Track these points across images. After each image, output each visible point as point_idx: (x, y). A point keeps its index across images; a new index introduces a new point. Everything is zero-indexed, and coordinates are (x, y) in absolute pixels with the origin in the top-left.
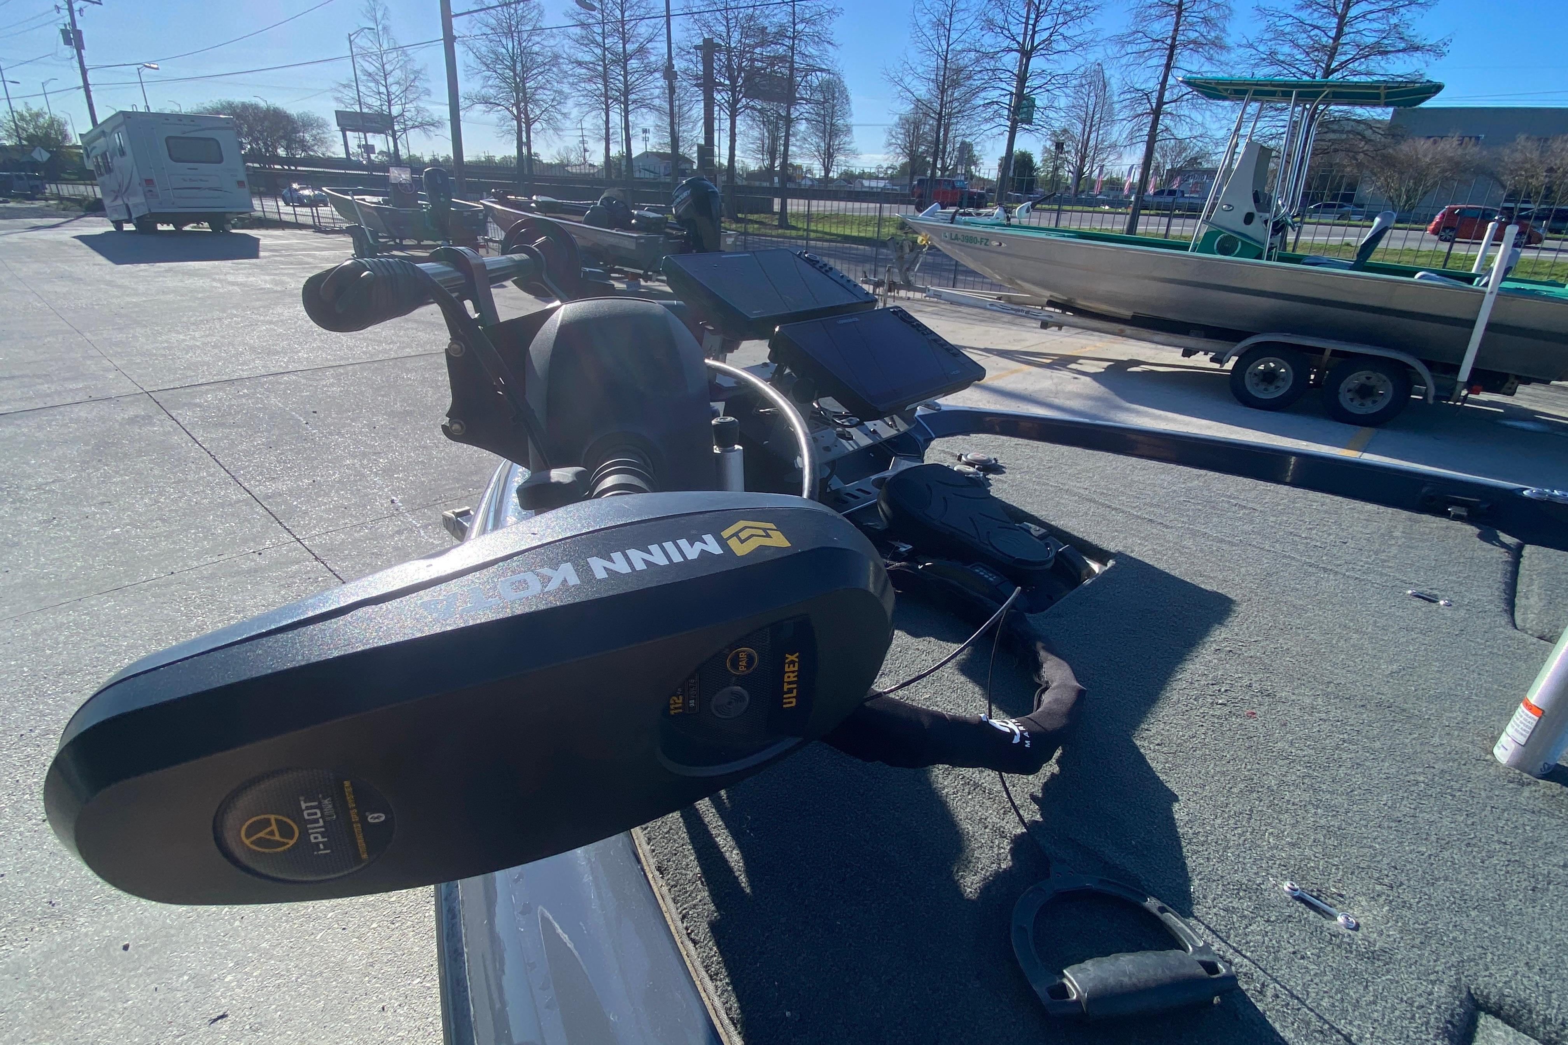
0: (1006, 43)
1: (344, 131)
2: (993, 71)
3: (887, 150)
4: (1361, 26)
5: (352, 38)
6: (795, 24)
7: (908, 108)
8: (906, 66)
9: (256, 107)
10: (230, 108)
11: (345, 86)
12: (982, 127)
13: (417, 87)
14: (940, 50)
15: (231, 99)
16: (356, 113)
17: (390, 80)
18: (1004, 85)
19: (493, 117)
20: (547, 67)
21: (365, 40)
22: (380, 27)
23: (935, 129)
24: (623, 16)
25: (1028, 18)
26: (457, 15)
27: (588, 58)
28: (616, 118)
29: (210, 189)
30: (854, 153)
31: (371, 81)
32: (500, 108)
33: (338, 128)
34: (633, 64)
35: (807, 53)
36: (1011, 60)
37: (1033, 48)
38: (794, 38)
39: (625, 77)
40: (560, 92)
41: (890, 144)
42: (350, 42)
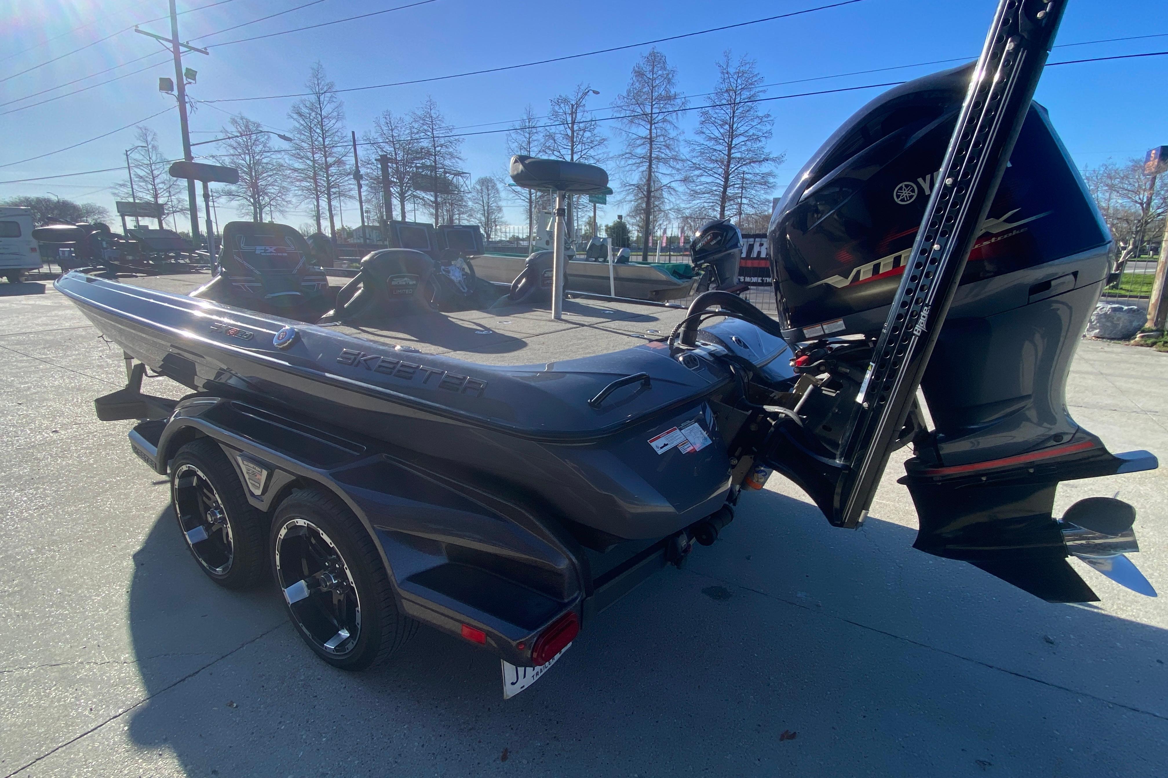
1: (123, 216)
4: (740, 149)
5: (128, 153)
6: (435, 148)
9: (48, 201)
10: (27, 201)
11: (121, 185)
13: (178, 185)
15: (28, 195)
16: (129, 203)
17: (157, 181)
19: (235, 203)
20: (274, 172)
21: (138, 155)
22: (150, 147)
24: (324, 142)
26: (194, 145)
27: (301, 166)
28: (324, 203)
29: (9, 254)
30: (505, 224)
31: (143, 182)
32: (240, 198)
33: (118, 214)
34: (333, 170)
38: (435, 155)
39: (327, 178)
40: (283, 188)
42: (127, 155)
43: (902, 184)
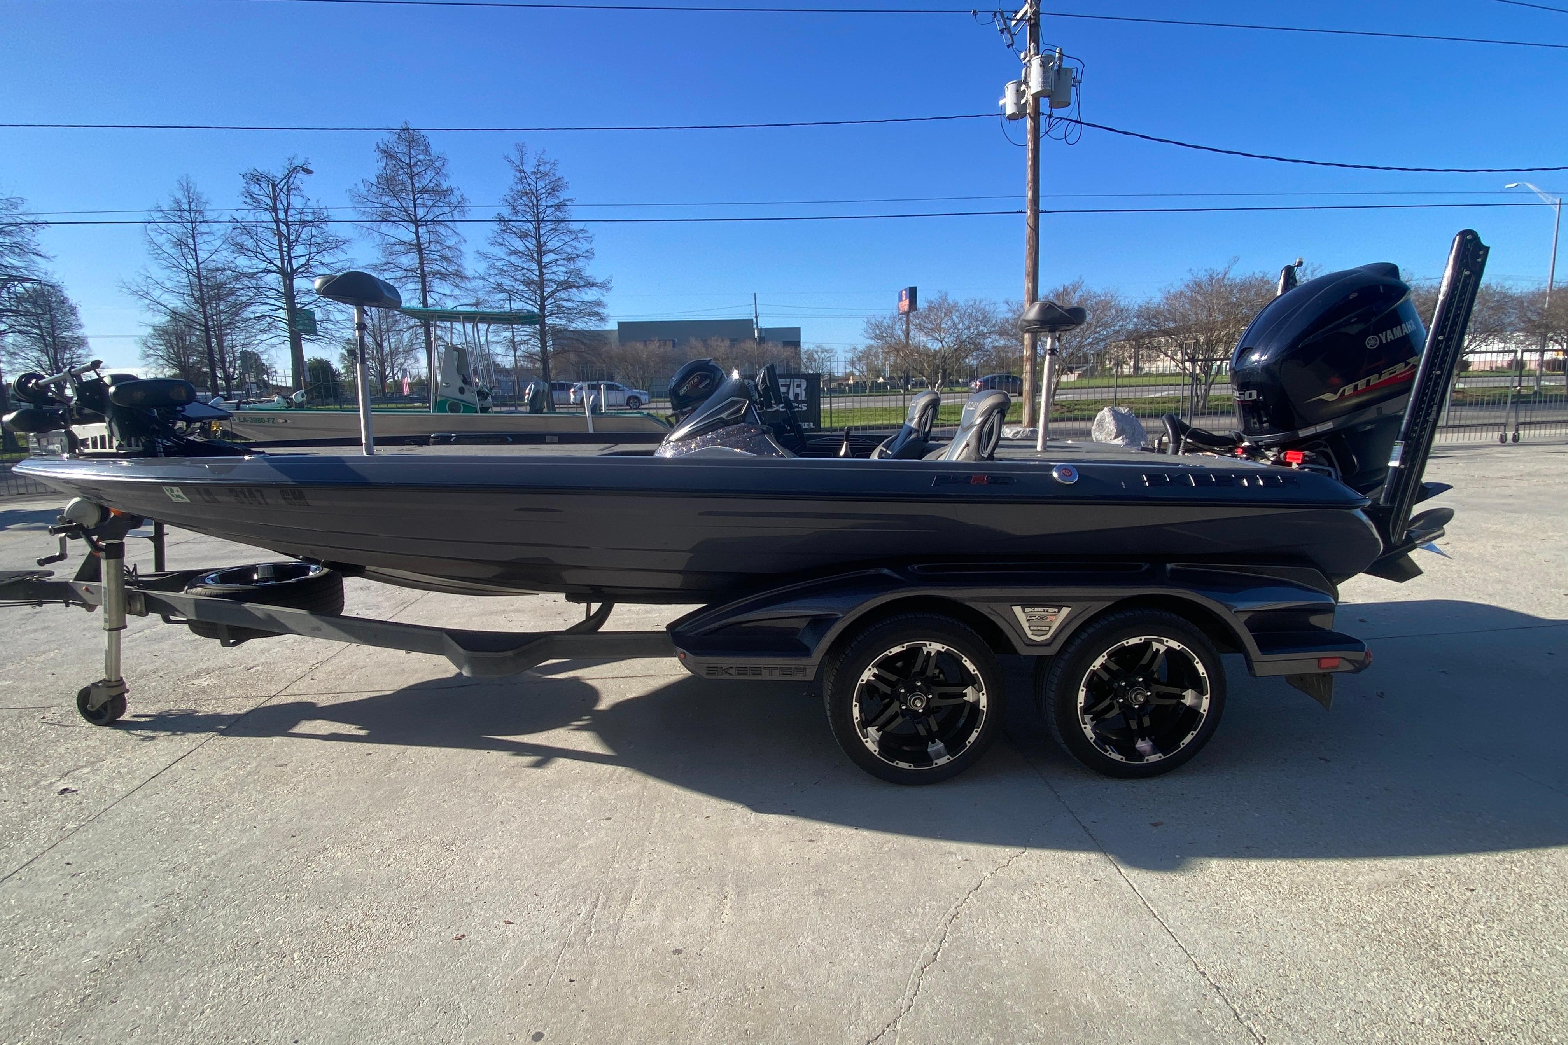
0: (263, 265)
2: (257, 289)
3: (144, 362)
4: (555, 269)
7: (164, 320)
8: (149, 281)
12: (258, 337)
14: (189, 267)
18: (272, 301)
23: (205, 339)
25: (281, 246)
35: (5, 264)
36: (273, 280)
37: (294, 271)
41: (149, 356)
43: (1371, 337)
